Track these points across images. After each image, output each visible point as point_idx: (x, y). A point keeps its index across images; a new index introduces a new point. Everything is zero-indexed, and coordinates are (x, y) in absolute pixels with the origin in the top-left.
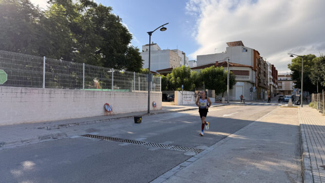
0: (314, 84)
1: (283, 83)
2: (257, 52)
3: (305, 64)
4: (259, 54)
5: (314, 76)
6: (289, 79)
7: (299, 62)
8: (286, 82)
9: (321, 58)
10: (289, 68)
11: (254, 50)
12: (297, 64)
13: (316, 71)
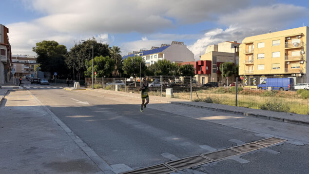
0: (70, 68)
1: (15, 65)
2: (8, 29)
3: (51, 49)
4: (8, 32)
5: (70, 61)
6: (20, 62)
7: (45, 47)
8: (18, 64)
9: (76, 46)
10: (34, 51)
11: (4, 27)
12: (43, 48)
13: (72, 58)
